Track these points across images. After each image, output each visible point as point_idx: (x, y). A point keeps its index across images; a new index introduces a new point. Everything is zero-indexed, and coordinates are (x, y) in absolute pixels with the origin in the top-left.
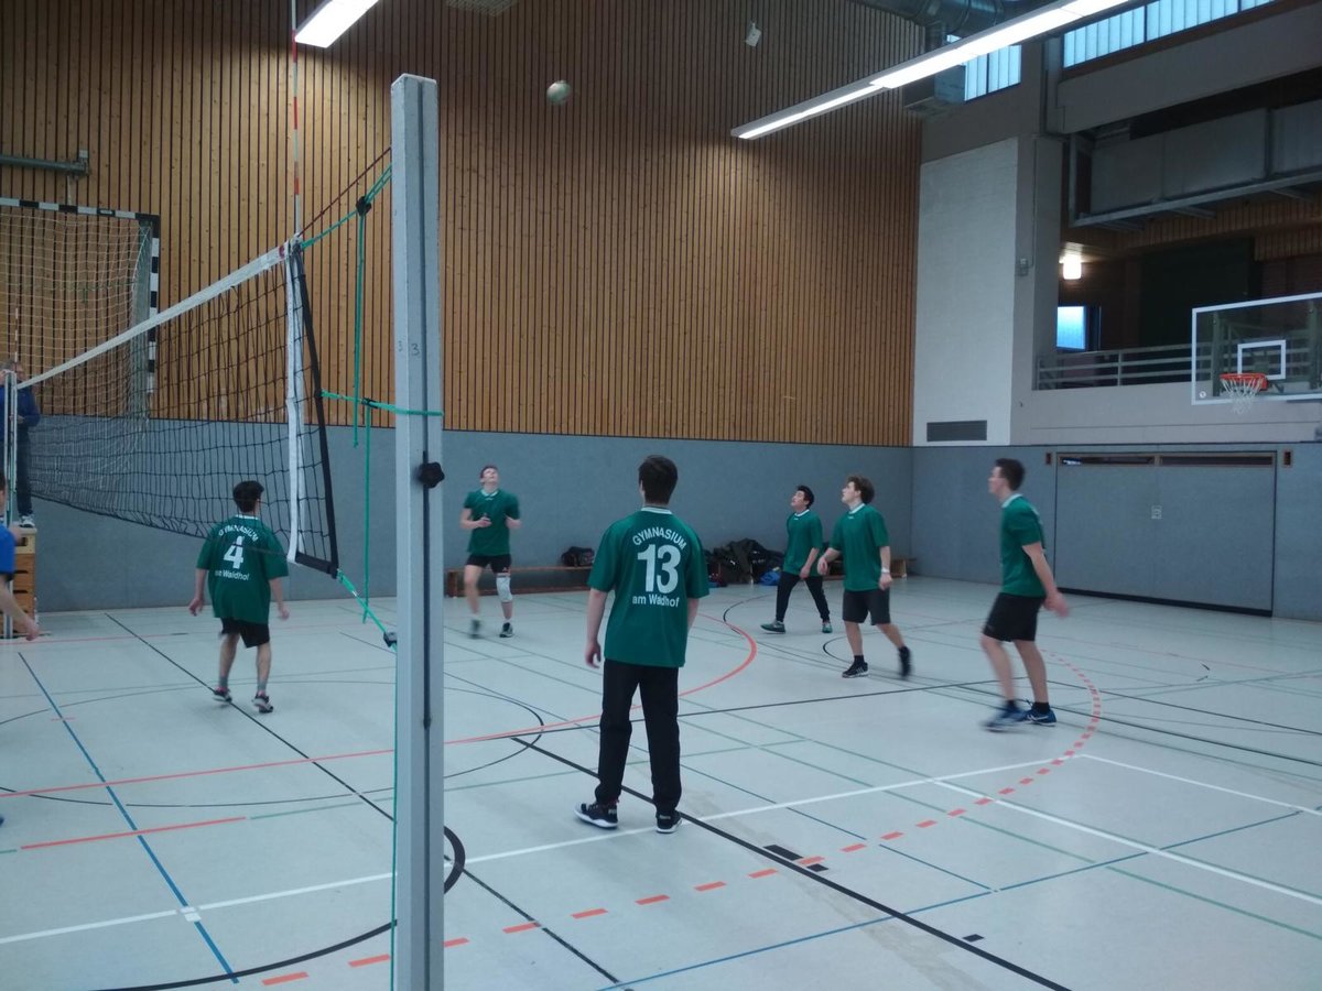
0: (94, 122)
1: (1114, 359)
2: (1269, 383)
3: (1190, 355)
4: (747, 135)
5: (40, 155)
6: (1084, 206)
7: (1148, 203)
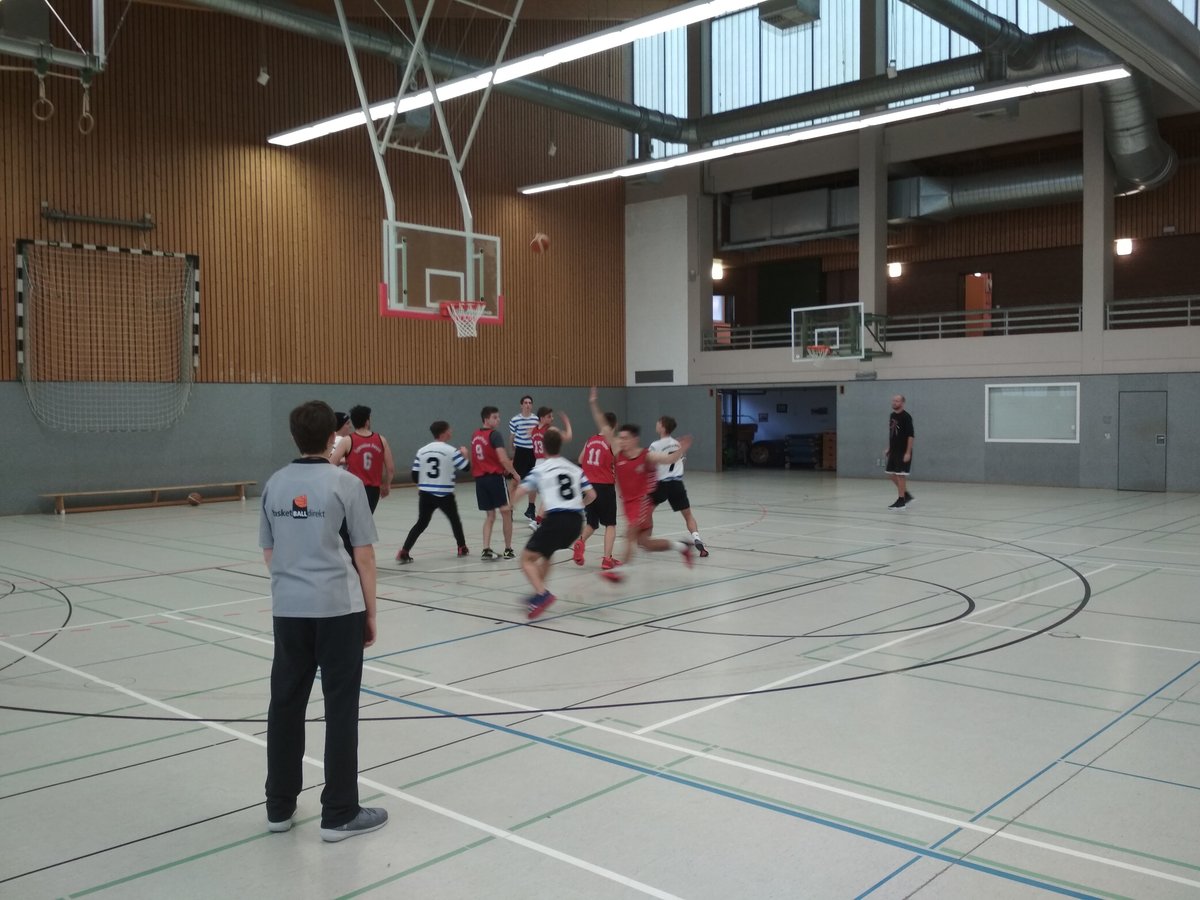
0: (152, 195)
1: (748, 333)
2: (831, 350)
3: (790, 331)
4: (528, 191)
5: (122, 218)
6: (727, 239)
7: (764, 240)
